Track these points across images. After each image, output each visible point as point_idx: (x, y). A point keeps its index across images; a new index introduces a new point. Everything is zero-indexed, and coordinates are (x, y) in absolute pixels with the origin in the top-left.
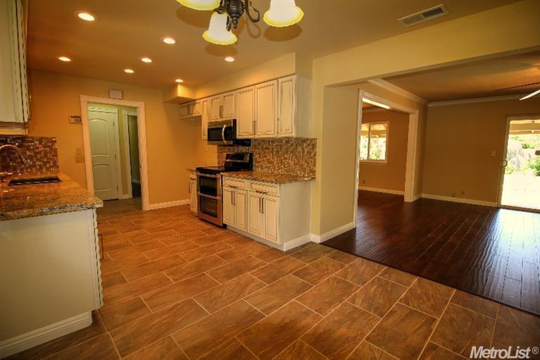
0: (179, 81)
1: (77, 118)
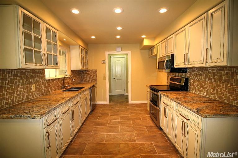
0: (143, 36)
1: (104, 61)
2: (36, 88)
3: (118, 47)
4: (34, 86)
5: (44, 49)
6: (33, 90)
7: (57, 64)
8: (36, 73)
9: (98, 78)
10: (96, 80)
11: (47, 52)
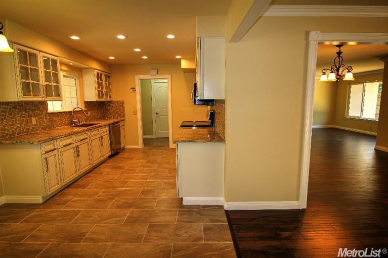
0: (178, 57)
1: (134, 89)
2: (37, 122)
3: (153, 69)
4: (34, 119)
5: (42, 81)
6: (33, 124)
7: (59, 95)
8: (36, 106)
9: (126, 112)
10: (124, 116)
11: (47, 83)
